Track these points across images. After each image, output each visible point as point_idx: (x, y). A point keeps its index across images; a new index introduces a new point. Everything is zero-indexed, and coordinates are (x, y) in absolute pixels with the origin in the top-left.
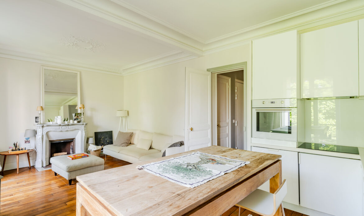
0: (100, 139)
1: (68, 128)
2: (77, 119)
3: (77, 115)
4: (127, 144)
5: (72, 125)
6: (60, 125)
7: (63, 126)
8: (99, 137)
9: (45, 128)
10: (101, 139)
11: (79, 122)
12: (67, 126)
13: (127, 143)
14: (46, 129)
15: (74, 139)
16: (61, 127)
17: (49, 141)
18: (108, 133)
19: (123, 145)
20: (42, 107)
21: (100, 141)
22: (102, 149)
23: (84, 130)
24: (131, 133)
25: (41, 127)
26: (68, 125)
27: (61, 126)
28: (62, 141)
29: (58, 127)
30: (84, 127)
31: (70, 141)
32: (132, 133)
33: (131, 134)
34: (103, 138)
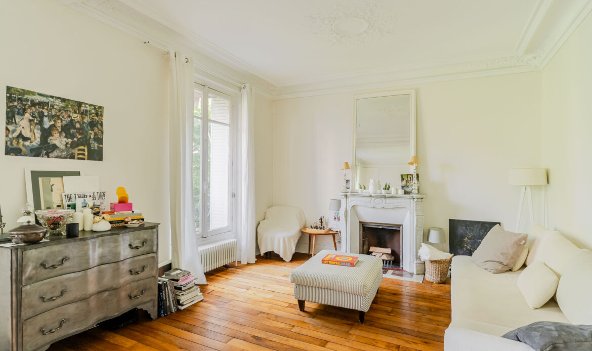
0: (463, 237)
1: (386, 203)
2: (408, 186)
3: (406, 179)
4: (500, 267)
5: (392, 197)
6: (371, 196)
7: (377, 197)
8: (460, 230)
9: (350, 199)
10: (466, 239)
11: (406, 193)
12: (383, 199)
13: (501, 263)
14: (352, 201)
15: (401, 227)
16: (373, 199)
17: (360, 222)
18: (487, 225)
19: (489, 265)
20: (347, 163)
21: (462, 241)
22: (450, 261)
23: (417, 211)
24: (520, 237)
25: (344, 197)
26: (385, 197)
27: (375, 198)
28: (381, 227)
29: (369, 199)
30: (417, 204)
31: (394, 228)
32: (525, 238)
33: (520, 240)
34: (470, 235)
